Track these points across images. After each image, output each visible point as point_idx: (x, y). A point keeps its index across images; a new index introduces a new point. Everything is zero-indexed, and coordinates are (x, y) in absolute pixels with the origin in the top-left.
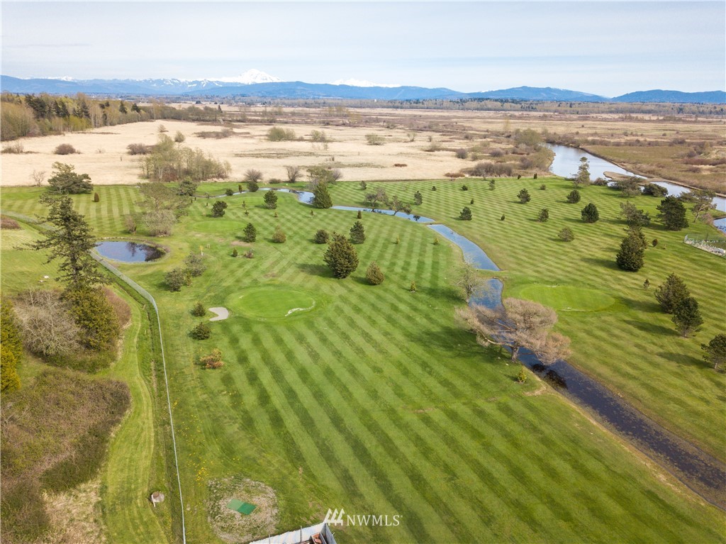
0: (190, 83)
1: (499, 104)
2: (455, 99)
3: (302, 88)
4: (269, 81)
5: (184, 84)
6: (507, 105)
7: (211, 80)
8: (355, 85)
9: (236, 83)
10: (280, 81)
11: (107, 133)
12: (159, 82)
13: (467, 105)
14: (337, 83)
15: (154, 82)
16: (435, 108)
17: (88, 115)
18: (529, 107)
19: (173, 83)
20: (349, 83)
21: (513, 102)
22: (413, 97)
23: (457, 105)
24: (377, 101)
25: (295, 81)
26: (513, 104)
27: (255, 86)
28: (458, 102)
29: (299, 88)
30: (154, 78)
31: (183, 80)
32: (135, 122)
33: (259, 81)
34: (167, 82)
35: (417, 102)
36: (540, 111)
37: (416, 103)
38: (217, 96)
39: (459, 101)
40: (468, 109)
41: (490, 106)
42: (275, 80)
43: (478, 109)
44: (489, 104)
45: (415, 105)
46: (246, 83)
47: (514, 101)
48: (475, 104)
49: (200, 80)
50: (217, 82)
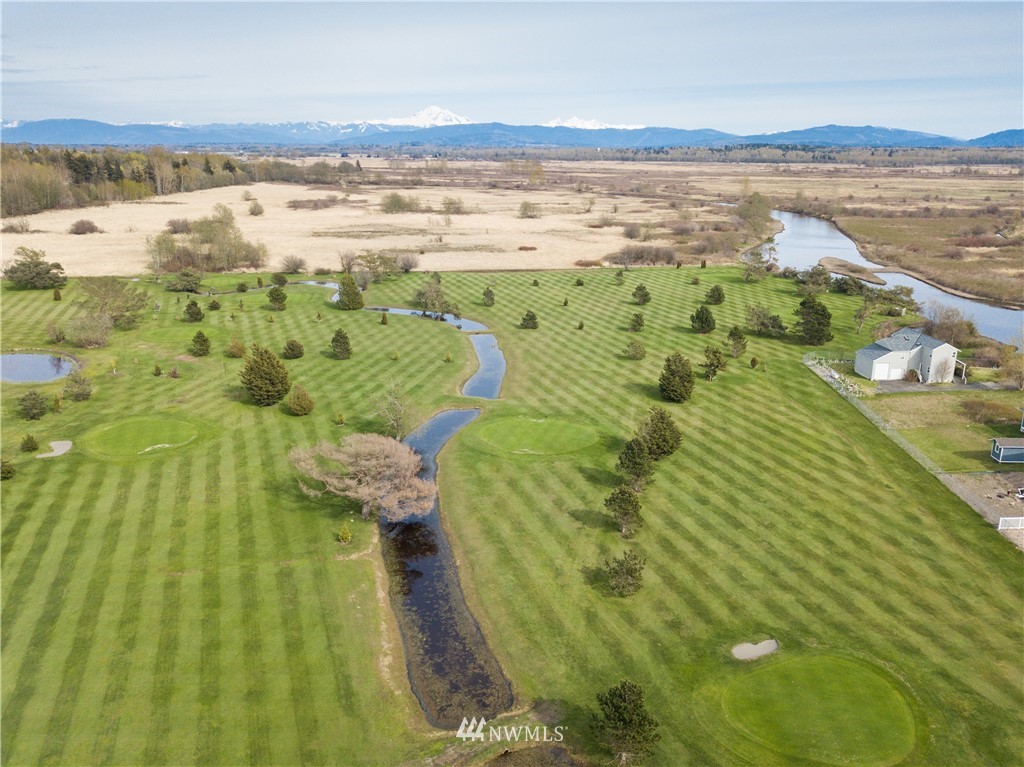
0: (343, 128)
1: (780, 152)
2: (717, 145)
3: (500, 132)
4: (455, 122)
5: (335, 130)
6: (791, 154)
7: (375, 122)
8: (578, 127)
9: (408, 127)
10: (470, 123)
11: (170, 203)
12: (300, 126)
13: (731, 154)
14: (553, 124)
15: (293, 126)
16: (683, 160)
17: (153, 178)
18: (824, 157)
19: (320, 127)
20: (568, 124)
21: (804, 150)
22: (657, 143)
23: (717, 155)
24: (601, 151)
25: (491, 122)
26: (802, 153)
27: (435, 129)
28: (720, 151)
29: (496, 131)
30: (294, 121)
31: (333, 123)
32: (226, 185)
33: (440, 123)
34: (311, 126)
35: (660, 151)
36: (842, 162)
37: (657, 153)
38: (377, 146)
39: (723, 148)
40: (731, 161)
41: (765, 156)
42: (464, 121)
43: (746, 161)
44: (765, 152)
45: (655, 155)
46: (422, 126)
47: (805, 148)
48: (744, 154)
49: (357, 122)
50: (381, 125)
